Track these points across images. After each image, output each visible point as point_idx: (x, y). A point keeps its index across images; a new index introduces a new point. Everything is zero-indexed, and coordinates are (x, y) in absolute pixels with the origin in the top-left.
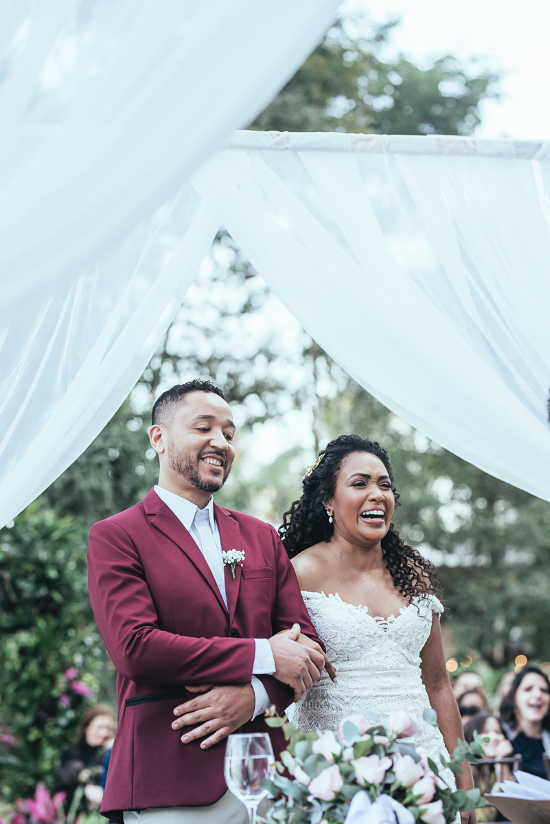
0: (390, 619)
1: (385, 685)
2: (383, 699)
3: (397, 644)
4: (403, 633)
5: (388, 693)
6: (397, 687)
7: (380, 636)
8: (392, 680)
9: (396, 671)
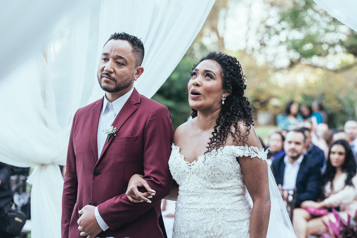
0: (193, 163)
1: (189, 202)
2: (188, 210)
3: (198, 178)
4: (199, 171)
5: (191, 207)
6: (196, 203)
7: (188, 173)
8: (195, 199)
9: (196, 194)
